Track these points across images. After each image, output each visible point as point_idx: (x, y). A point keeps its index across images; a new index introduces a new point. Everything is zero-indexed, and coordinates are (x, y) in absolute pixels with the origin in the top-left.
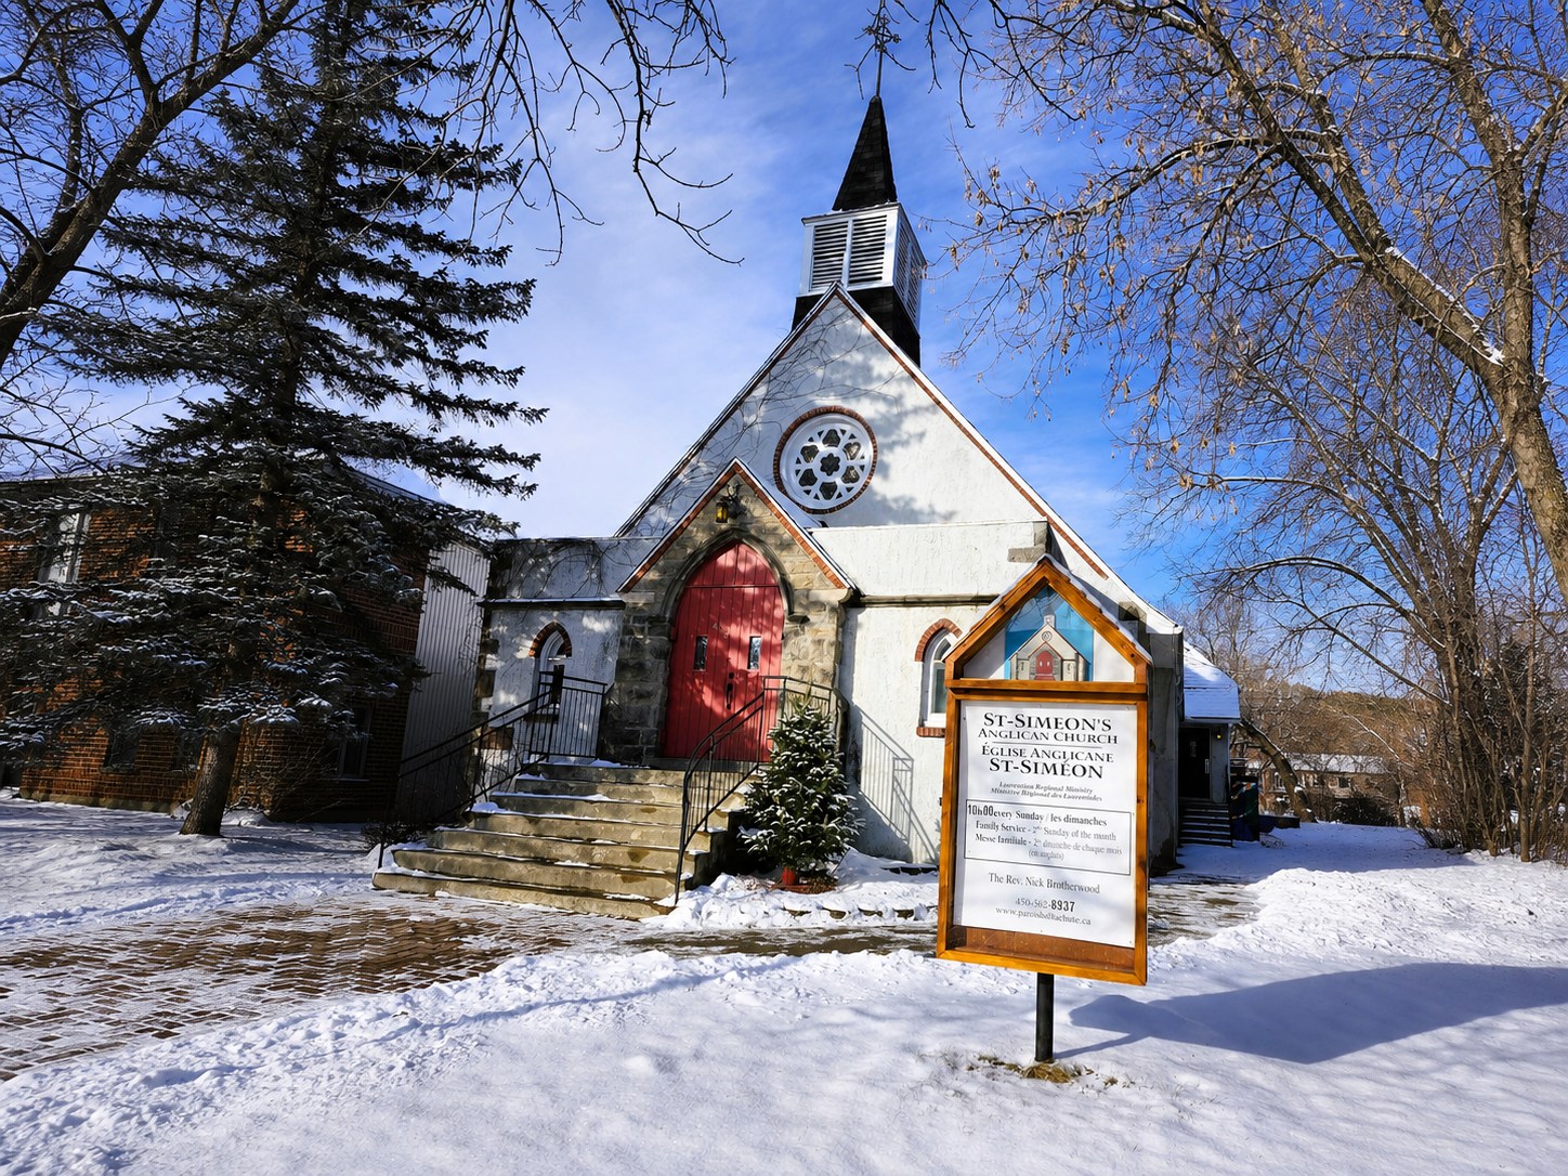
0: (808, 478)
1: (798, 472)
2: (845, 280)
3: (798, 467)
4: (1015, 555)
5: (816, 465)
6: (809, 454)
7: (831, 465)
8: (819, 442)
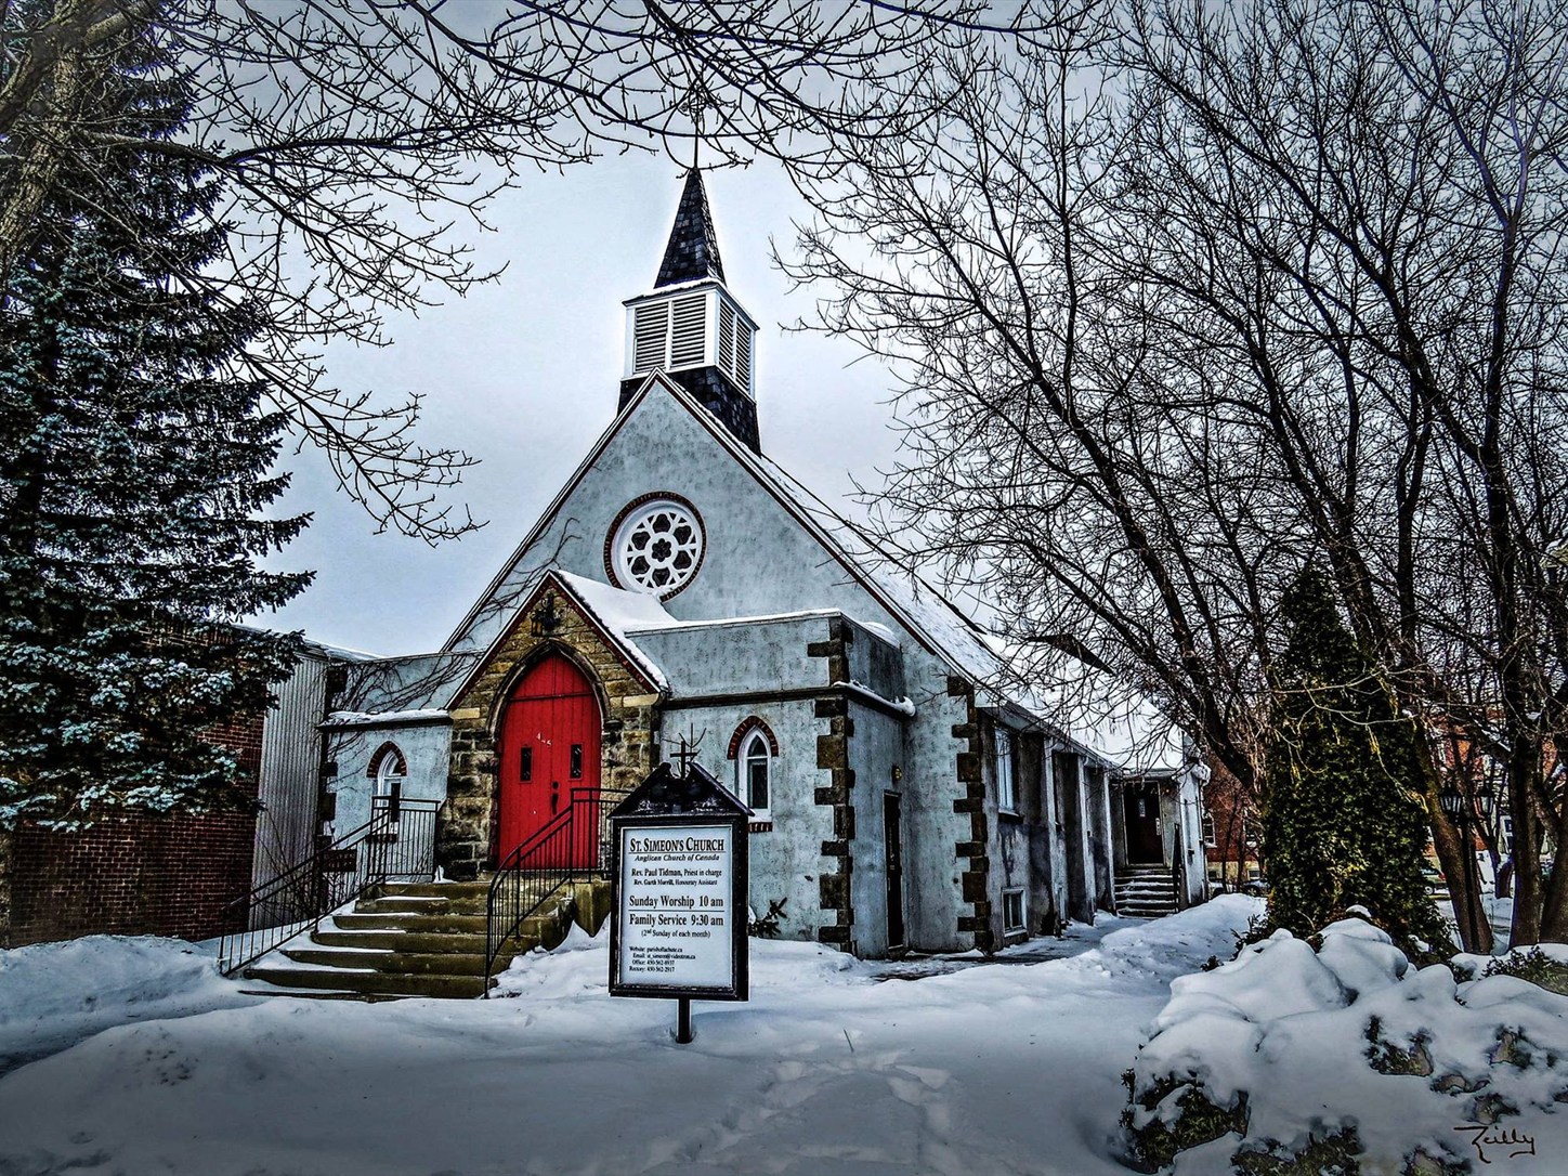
0: (640, 566)
1: (629, 560)
2: (668, 363)
3: (630, 554)
4: (814, 650)
5: (647, 552)
6: (640, 540)
7: (661, 550)
8: (649, 528)
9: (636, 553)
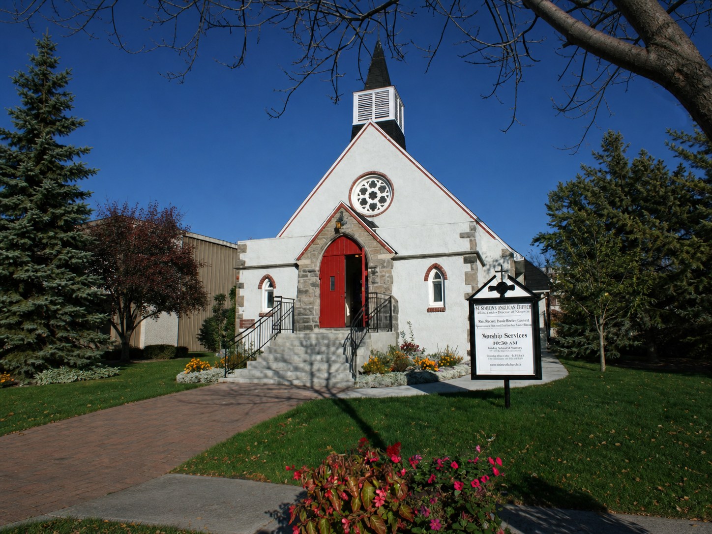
0: (363, 202)
1: (359, 199)
2: (373, 118)
3: (359, 197)
4: (462, 236)
5: (367, 196)
6: (363, 191)
7: (373, 196)
8: (367, 186)
9: (362, 197)
